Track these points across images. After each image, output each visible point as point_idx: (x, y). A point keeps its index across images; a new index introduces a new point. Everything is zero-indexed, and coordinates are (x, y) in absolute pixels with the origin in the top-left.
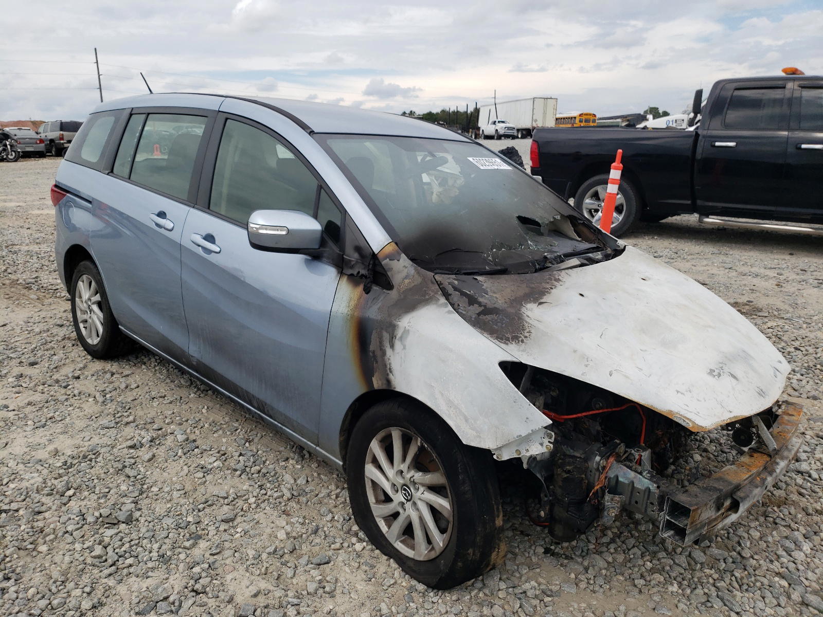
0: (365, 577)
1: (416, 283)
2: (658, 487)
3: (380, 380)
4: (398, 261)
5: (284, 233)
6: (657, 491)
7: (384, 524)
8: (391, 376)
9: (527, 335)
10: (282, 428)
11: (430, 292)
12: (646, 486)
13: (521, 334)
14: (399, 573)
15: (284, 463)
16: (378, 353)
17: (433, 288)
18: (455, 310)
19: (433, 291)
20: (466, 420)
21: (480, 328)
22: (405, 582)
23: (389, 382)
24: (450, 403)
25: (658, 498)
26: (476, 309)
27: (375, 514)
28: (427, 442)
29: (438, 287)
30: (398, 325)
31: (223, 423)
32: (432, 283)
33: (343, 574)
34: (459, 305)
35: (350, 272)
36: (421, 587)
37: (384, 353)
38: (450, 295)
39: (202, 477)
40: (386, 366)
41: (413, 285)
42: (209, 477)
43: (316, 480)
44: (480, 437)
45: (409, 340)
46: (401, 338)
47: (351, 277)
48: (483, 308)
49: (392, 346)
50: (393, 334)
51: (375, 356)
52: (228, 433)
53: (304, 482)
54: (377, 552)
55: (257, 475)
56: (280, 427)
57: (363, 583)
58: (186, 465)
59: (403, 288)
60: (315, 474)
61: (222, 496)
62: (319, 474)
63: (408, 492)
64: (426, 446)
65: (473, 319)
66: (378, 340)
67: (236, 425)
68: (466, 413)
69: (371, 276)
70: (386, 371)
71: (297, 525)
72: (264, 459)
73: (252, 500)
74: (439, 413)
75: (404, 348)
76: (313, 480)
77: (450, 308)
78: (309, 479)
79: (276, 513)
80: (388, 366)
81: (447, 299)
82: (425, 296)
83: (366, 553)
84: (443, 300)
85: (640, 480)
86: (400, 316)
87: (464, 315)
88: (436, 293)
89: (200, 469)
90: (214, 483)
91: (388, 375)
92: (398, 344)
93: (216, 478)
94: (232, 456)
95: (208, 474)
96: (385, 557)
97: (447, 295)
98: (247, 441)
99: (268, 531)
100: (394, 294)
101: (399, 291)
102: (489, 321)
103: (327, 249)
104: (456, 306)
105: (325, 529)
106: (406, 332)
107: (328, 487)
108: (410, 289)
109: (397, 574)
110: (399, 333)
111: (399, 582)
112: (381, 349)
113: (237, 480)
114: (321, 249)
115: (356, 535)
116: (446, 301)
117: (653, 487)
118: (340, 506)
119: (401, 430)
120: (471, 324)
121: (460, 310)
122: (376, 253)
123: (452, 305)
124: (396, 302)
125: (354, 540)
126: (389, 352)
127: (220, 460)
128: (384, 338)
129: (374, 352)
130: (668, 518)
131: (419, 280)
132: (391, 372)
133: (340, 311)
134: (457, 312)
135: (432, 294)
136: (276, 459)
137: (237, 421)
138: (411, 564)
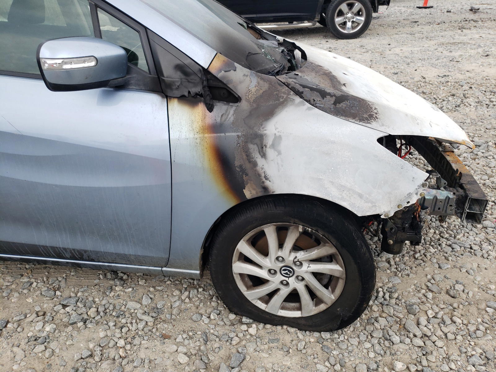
0: (282, 352)
1: (264, 89)
2: (454, 194)
3: (254, 189)
4: (235, 71)
5: (93, 64)
6: (455, 197)
7: (261, 303)
8: (267, 183)
9: (375, 111)
10: (111, 266)
11: (282, 95)
12: (446, 196)
13: (372, 112)
14: (300, 334)
15: (112, 294)
16: (247, 166)
17: (283, 90)
18: (313, 105)
19: (284, 93)
20: (361, 196)
21: (342, 115)
22: (312, 337)
23: (265, 189)
24: (342, 188)
25: (456, 201)
26: (329, 101)
27: (249, 298)
28: (311, 226)
29: (287, 88)
30: (265, 134)
31: (9, 284)
32: (280, 85)
33: (266, 361)
34: (314, 100)
35: (178, 93)
36: (326, 335)
37: (255, 164)
38: (302, 92)
39: (44, 349)
40: (259, 175)
41: (261, 92)
42: (53, 345)
43: (157, 293)
44: (375, 206)
45: (283, 146)
46: (273, 146)
47: (182, 98)
48: (334, 98)
49: (264, 155)
50: (262, 144)
51: (243, 171)
52: (25, 291)
53: (150, 301)
54: (268, 326)
55: (99, 317)
56: (108, 266)
57: (286, 358)
58: (13, 346)
59: (252, 97)
60: (152, 289)
61: (86, 356)
62: (154, 287)
63: (289, 271)
64: (310, 230)
65: (333, 110)
66: (244, 154)
67: (26, 280)
68: (360, 192)
69: (208, 93)
70: (262, 179)
71: (186, 342)
72: (91, 299)
73: (121, 343)
74: (330, 199)
75: (279, 153)
76: (155, 295)
77: (308, 105)
78: (152, 296)
79: (158, 343)
80: (263, 175)
81: (301, 97)
82: (279, 100)
83: (262, 332)
84: (298, 99)
85: (441, 194)
86: (262, 125)
87: (323, 108)
88: (289, 94)
89: (35, 342)
90: (64, 348)
91: (263, 182)
92: (270, 153)
93: (62, 342)
94: (57, 312)
95: (49, 342)
96: (279, 328)
97: (300, 94)
98: (55, 291)
99: (169, 363)
100: (244, 105)
101: (248, 101)
102: (345, 107)
103: (134, 75)
104: (312, 101)
105: (212, 331)
106: (278, 139)
107: (172, 294)
108: (261, 96)
109: (301, 336)
110: (269, 141)
111: (307, 340)
112: (250, 162)
113: (86, 332)
114: (128, 77)
115: (241, 323)
116: (301, 100)
117: (451, 195)
118: (201, 306)
119: (275, 225)
120: (334, 115)
121: (317, 105)
122: (206, 68)
123: (308, 101)
124: (250, 112)
125: (244, 327)
126: (260, 162)
127: (48, 322)
128: (251, 151)
129: (241, 166)
130: (468, 211)
131: (266, 86)
132: (267, 179)
133: (183, 137)
134: (316, 107)
135: (285, 96)
136: (101, 293)
137: (22, 275)
138: (303, 322)
